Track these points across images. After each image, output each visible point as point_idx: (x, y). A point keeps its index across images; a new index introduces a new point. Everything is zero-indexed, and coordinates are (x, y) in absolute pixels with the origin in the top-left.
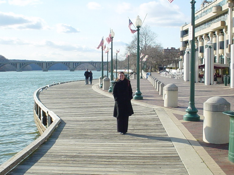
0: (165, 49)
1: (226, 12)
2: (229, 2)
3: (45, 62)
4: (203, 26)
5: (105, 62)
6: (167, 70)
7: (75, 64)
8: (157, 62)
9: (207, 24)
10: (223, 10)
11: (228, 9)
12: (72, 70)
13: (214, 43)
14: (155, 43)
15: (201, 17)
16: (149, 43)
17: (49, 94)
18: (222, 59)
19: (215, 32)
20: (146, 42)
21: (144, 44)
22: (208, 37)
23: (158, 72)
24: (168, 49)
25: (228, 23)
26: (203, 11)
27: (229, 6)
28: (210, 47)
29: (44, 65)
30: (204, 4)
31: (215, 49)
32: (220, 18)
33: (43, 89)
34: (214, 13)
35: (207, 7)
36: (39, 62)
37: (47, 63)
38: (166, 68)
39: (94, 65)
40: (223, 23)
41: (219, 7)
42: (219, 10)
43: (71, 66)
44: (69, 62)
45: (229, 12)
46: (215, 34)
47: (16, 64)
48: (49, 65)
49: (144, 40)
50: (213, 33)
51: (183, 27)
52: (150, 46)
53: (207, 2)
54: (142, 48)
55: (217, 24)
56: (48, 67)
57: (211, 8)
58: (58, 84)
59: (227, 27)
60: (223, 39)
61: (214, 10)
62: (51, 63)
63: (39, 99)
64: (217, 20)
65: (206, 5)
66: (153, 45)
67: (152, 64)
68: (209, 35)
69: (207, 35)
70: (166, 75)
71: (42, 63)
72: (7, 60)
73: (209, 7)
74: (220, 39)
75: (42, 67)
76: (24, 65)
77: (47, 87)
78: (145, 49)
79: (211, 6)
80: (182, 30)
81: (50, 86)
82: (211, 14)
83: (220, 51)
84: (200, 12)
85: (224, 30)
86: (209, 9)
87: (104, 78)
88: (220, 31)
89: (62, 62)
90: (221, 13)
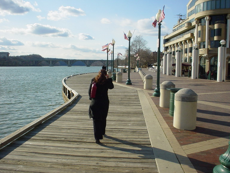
0: (153, 52)
1: (194, 27)
2: (196, 20)
3: (70, 60)
4: (179, 36)
5: (110, 61)
6: (154, 66)
7: (90, 61)
8: (146, 61)
9: (181, 35)
10: (192, 25)
11: (195, 25)
12: (88, 66)
13: (186, 49)
14: (145, 47)
15: (177, 30)
16: (142, 48)
17: (72, 81)
18: (191, 59)
19: (186, 41)
20: (139, 47)
21: (138, 48)
22: (182, 44)
23: (147, 68)
24: (155, 52)
25: (195, 35)
26: (179, 26)
27: (196, 23)
28: (180, 51)
29: (69, 62)
30: (179, 21)
31: (186, 52)
32: (190, 31)
33: (68, 78)
34: (186, 27)
35: (181, 23)
36: (65, 60)
37: (71, 61)
38: (153, 65)
39: (104, 62)
40: (192, 35)
41: (190, 23)
42: (190, 25)
43: (87, 63)
44: (86, 60)
45: (196, 27)
46: (186, 42)
47: (49, 61)
48: (72, 62)
49: (138, 45)
50: (185, 41)
51: (165, 36)
52: (142, 50)
53: (182, 20)
54: (136, 51)
55: (188, 35)
56: (71, 63)
57: (184, 24)
58: (78, 75)
59: (194, 37)
60: (192, 45)
61: (186, 25)
62: (74, 61)
63: (66, 84)
64: (188, 32)
65: (181, 21)
66: (144, 49)
67: (143, 62)
68: (183, 43)
69: (181, 42)
70: (152, 70)
71: (67, 61)
72: (43, 58)
73: (183, 23)
74: (190, 45)
75: (67, 63)
76: (55, 62)
77: (71, 76)
78: (139, 52)
79: (184, 22)
80: (164, 39)
81: (73, 76)
82: (184, 28)
83: (190, 54)
84: (177, 27)
85: (193, 40)
86: (183, 24)
87: (108, 71)
88: (190, 40)
89: (81, 60)
90: (190, 27)
